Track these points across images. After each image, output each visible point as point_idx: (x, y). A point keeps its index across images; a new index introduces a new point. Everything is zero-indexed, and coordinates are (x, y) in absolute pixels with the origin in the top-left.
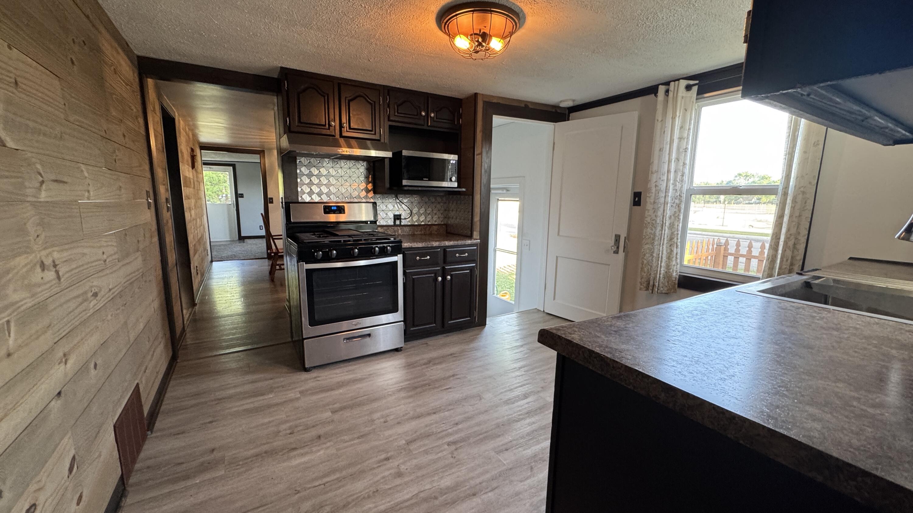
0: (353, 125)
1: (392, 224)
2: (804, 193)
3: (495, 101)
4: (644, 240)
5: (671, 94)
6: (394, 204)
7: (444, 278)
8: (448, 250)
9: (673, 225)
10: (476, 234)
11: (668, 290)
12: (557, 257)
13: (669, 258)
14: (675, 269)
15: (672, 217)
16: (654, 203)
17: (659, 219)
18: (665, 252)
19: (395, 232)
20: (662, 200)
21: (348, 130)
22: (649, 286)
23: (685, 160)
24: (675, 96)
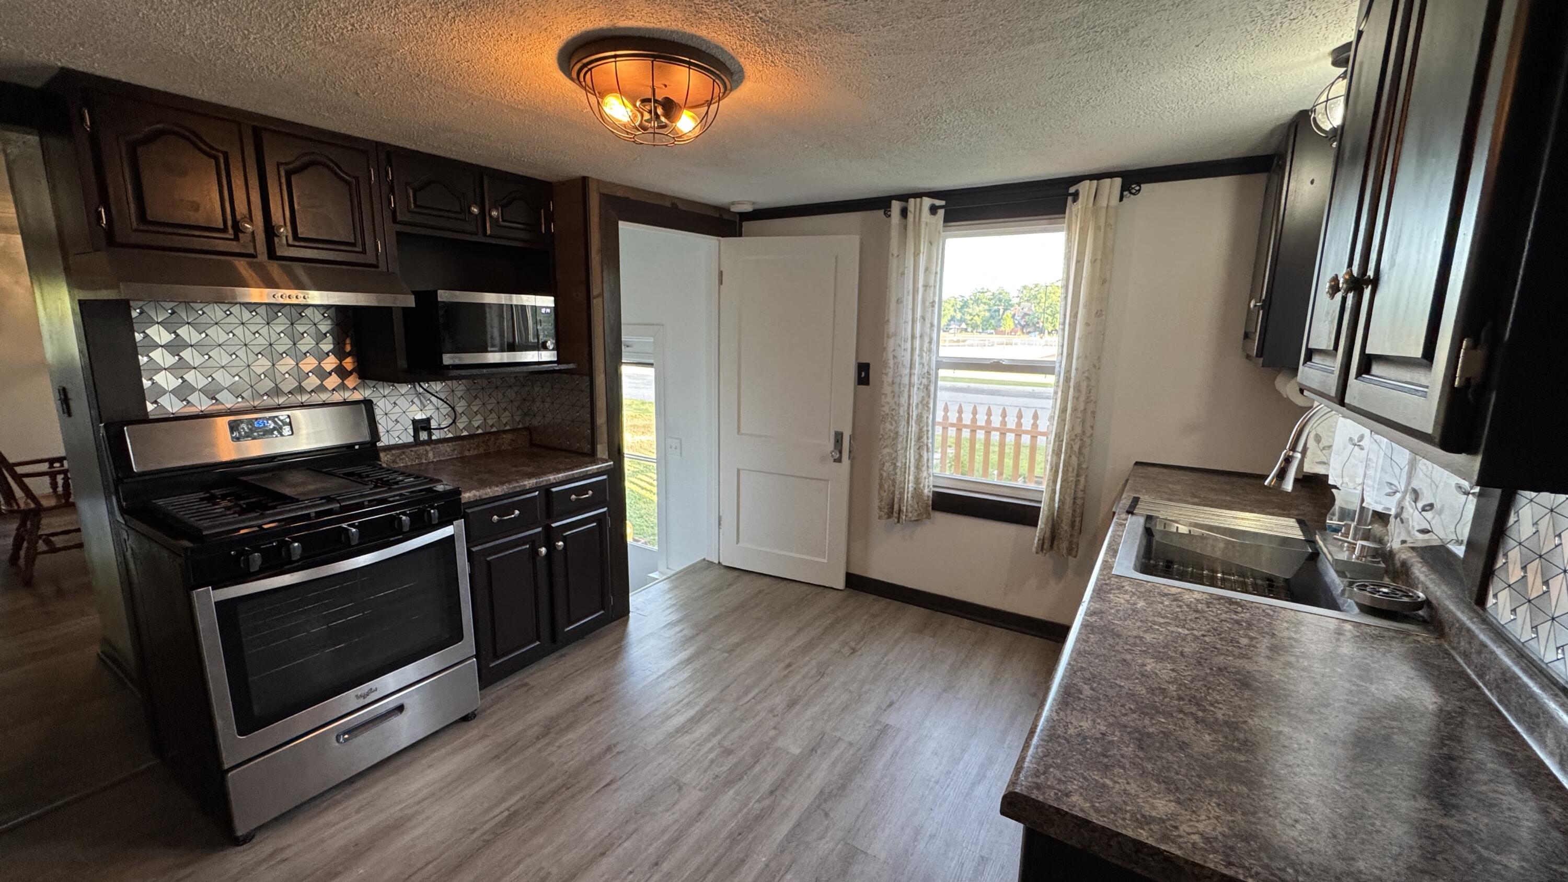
0: (302, 231)
1: (411, 440)
2: (1088, 378)
3: (620, 194)
4: (882, 442)
5: (910, 216)
6: (410, 398)
7: (551, 547)
8: (554, 490)
9: (922, 417)
10: (602, 450)
11: (918, 515)
12: (738, 470)
13: (918, 468)
14: (927, 484)
15: (920, 406)
16: (893, 383)
17: (902, 409)
18: (912, 460)
19: (419, 457)
20: (906, 380)
21: (291, 241)
22: (892, 511)
23: (932, 318)
24: (917, 220)
